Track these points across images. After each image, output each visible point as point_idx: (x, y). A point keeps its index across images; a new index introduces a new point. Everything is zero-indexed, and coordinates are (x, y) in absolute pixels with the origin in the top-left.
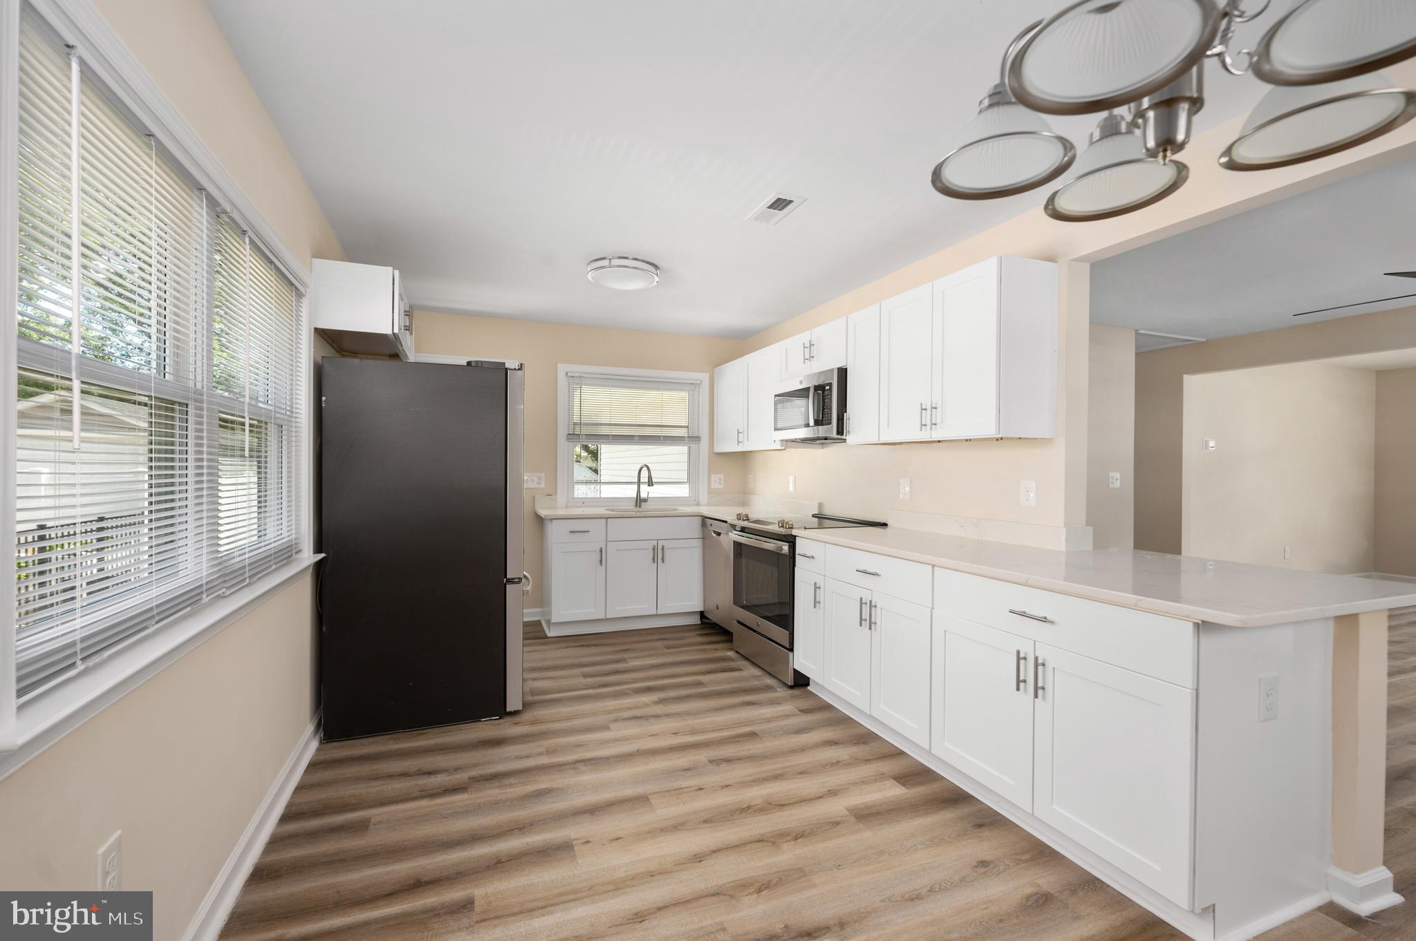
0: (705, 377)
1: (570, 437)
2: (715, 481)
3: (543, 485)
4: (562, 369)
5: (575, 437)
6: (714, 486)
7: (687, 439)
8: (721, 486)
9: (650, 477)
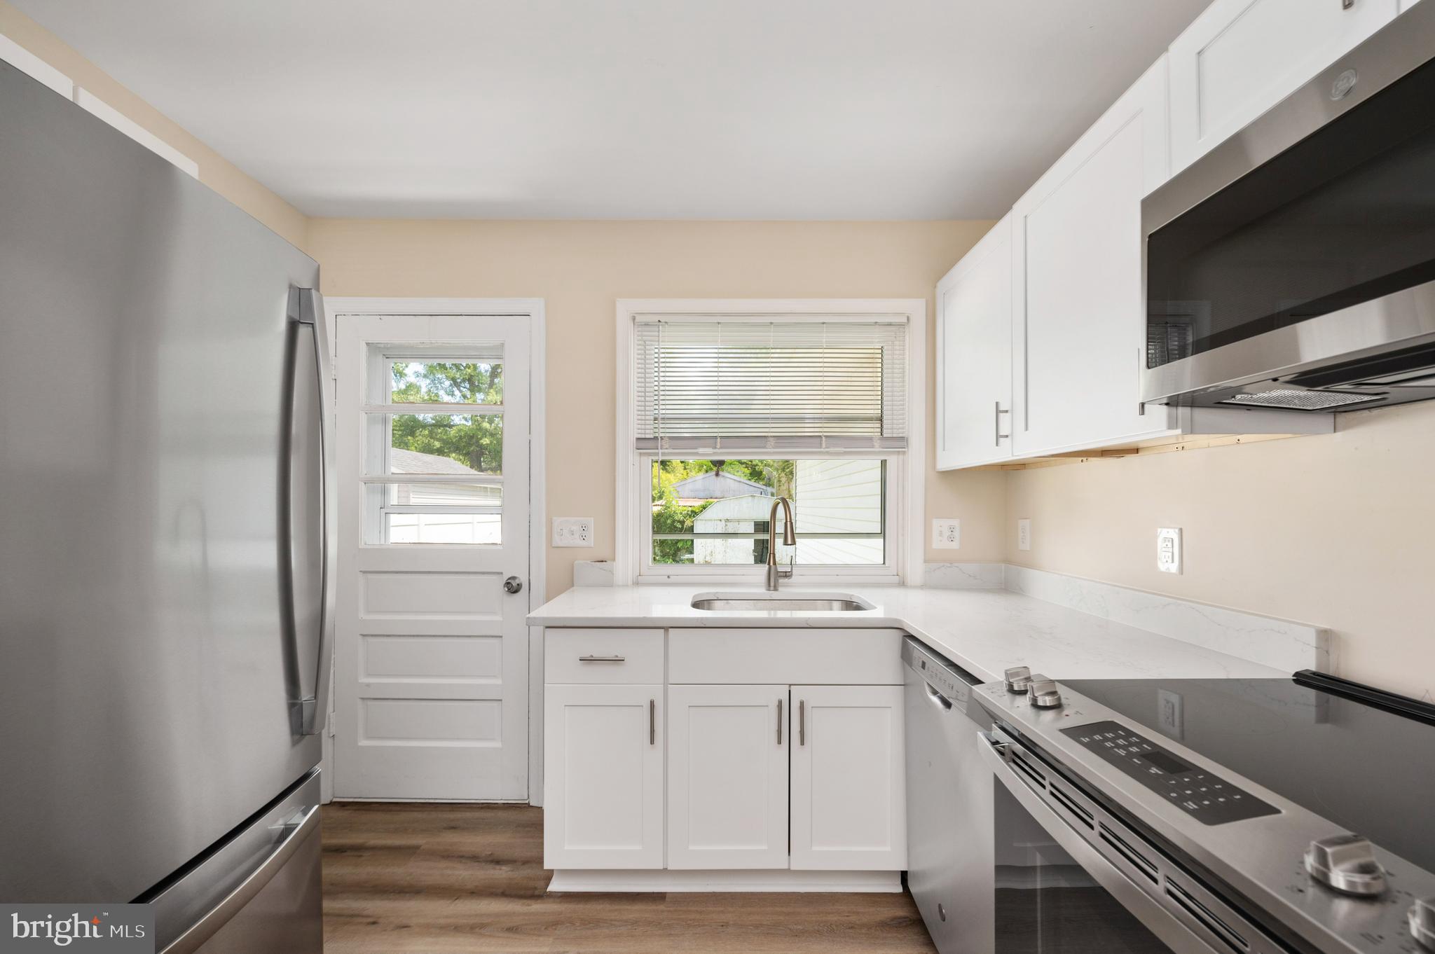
0: (915, 307)
1: (642, 444)
2: (941, 534)
3: (590, 542)
4: (624, 308)
5: (651, 444)
6: (939, 543)
7: (877, 444)
8: (955, 545)
9: (789, 524)
